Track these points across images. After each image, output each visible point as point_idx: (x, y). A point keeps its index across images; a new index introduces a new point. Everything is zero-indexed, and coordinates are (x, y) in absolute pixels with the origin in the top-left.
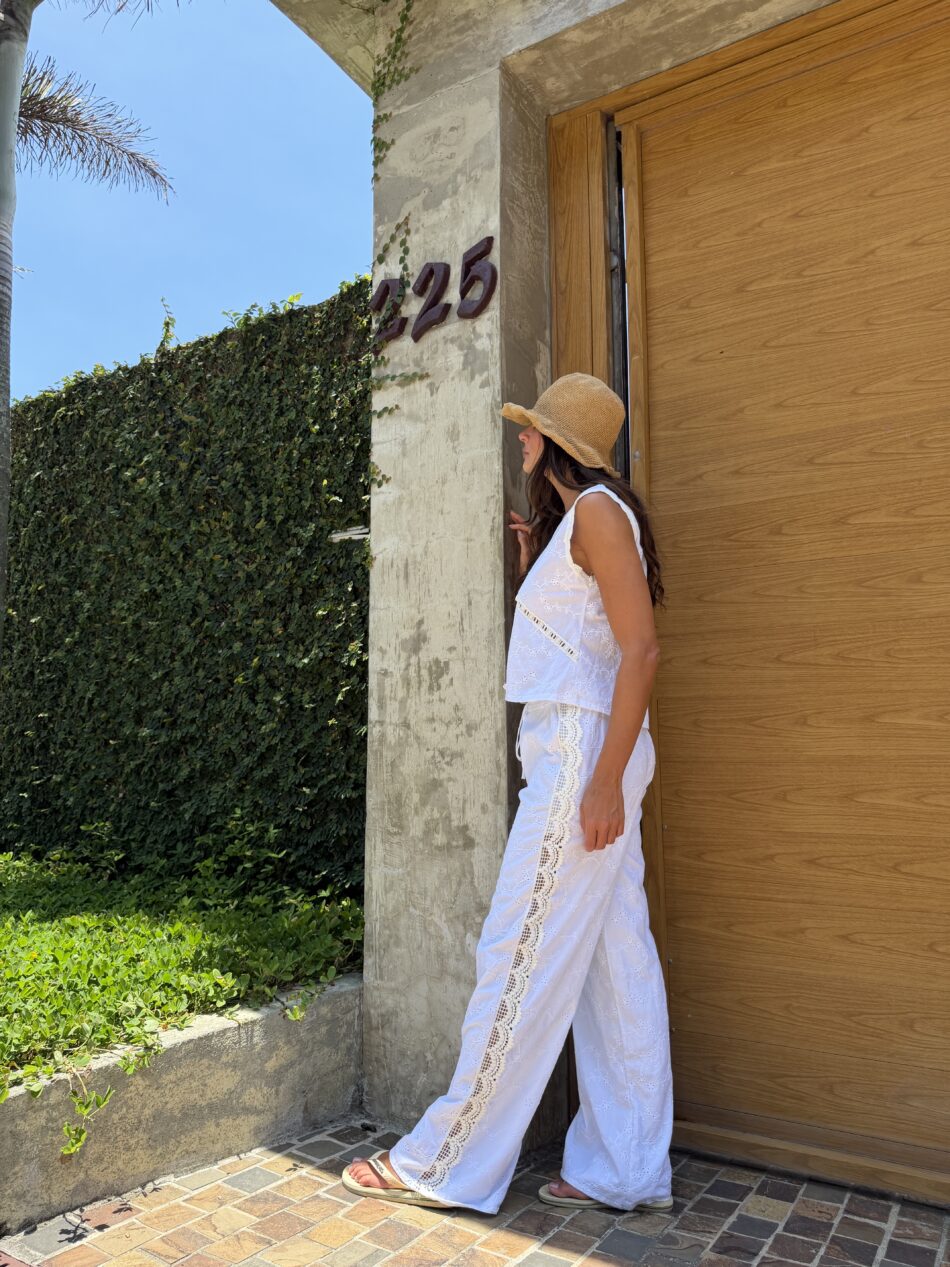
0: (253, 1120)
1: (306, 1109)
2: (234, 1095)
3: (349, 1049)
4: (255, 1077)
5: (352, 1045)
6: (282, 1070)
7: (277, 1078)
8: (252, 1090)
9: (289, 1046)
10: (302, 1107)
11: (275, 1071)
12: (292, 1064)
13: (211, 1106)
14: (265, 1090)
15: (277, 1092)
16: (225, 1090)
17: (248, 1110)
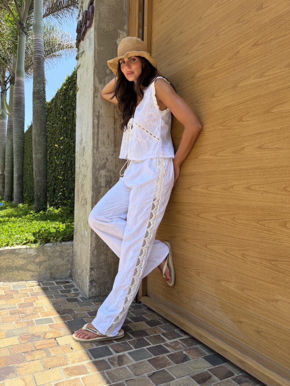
0: (31, 273)
1: (51, 274)
2: (24, 266)
3: (68, 260)
4: (31, 262)
5: (69, 259)
6: (42, 262)
7: (40, 264)
8: (31, 265)
9: (44, 256)
10: (50, 273)
11: (39, 262)
12: (45, 261)
13: (16, 267)
14: (35, 266)
15: (40, 268)
16: (21, 264)
17: (29, 270)
